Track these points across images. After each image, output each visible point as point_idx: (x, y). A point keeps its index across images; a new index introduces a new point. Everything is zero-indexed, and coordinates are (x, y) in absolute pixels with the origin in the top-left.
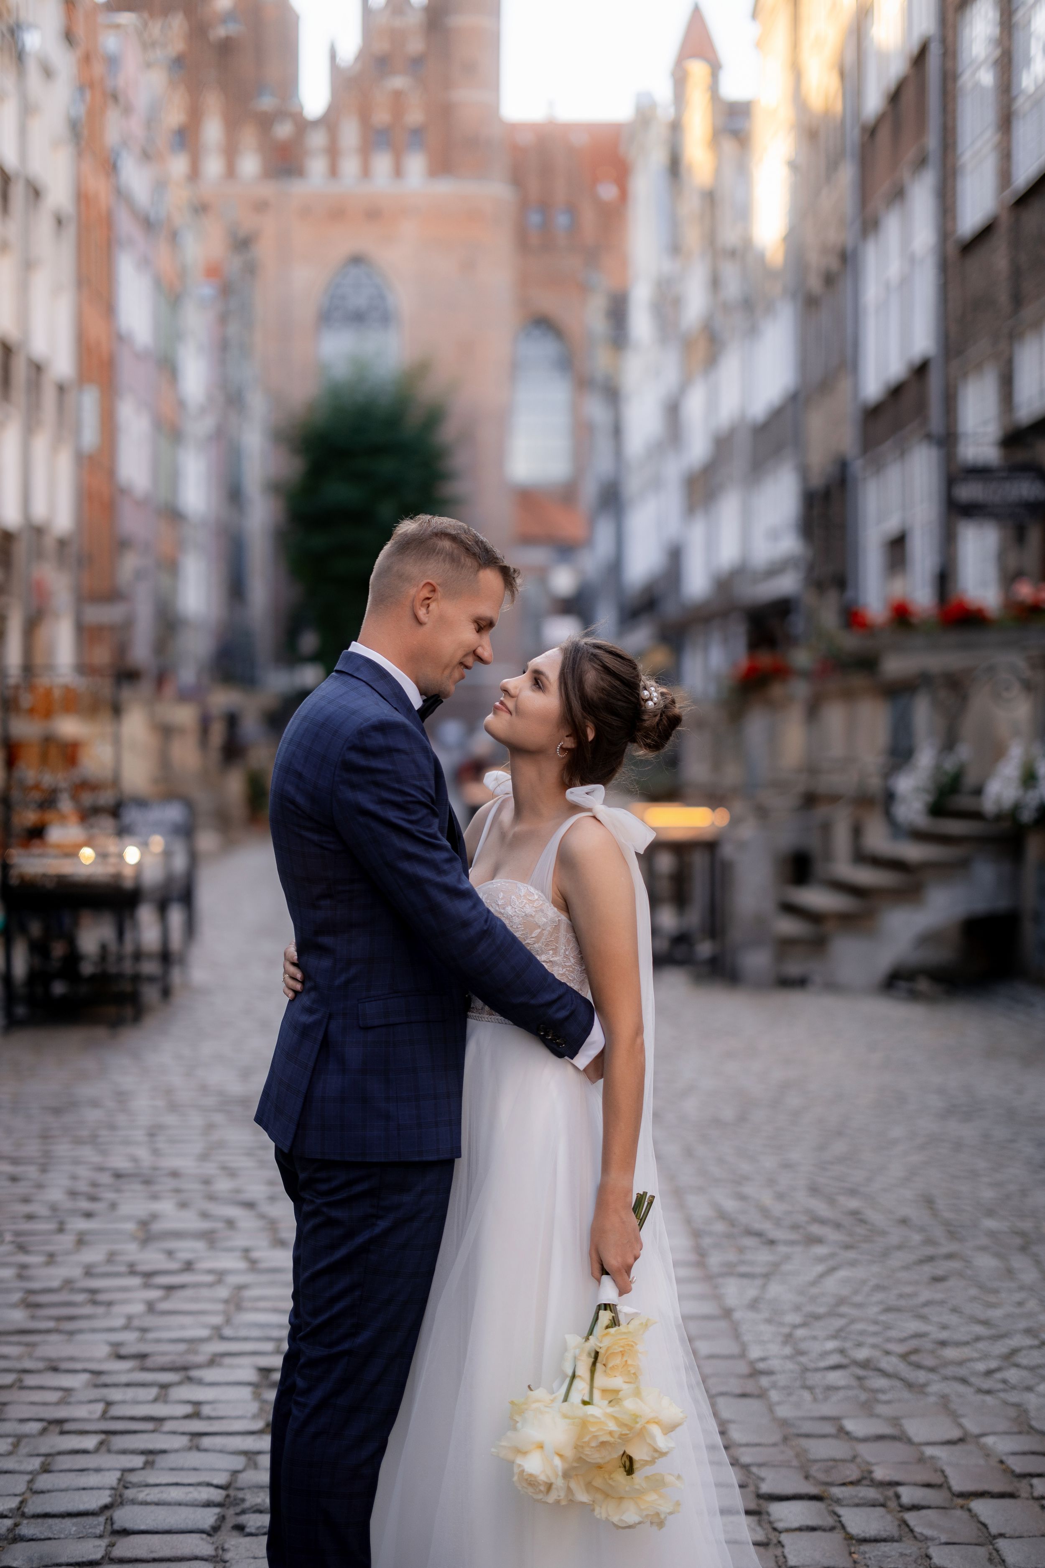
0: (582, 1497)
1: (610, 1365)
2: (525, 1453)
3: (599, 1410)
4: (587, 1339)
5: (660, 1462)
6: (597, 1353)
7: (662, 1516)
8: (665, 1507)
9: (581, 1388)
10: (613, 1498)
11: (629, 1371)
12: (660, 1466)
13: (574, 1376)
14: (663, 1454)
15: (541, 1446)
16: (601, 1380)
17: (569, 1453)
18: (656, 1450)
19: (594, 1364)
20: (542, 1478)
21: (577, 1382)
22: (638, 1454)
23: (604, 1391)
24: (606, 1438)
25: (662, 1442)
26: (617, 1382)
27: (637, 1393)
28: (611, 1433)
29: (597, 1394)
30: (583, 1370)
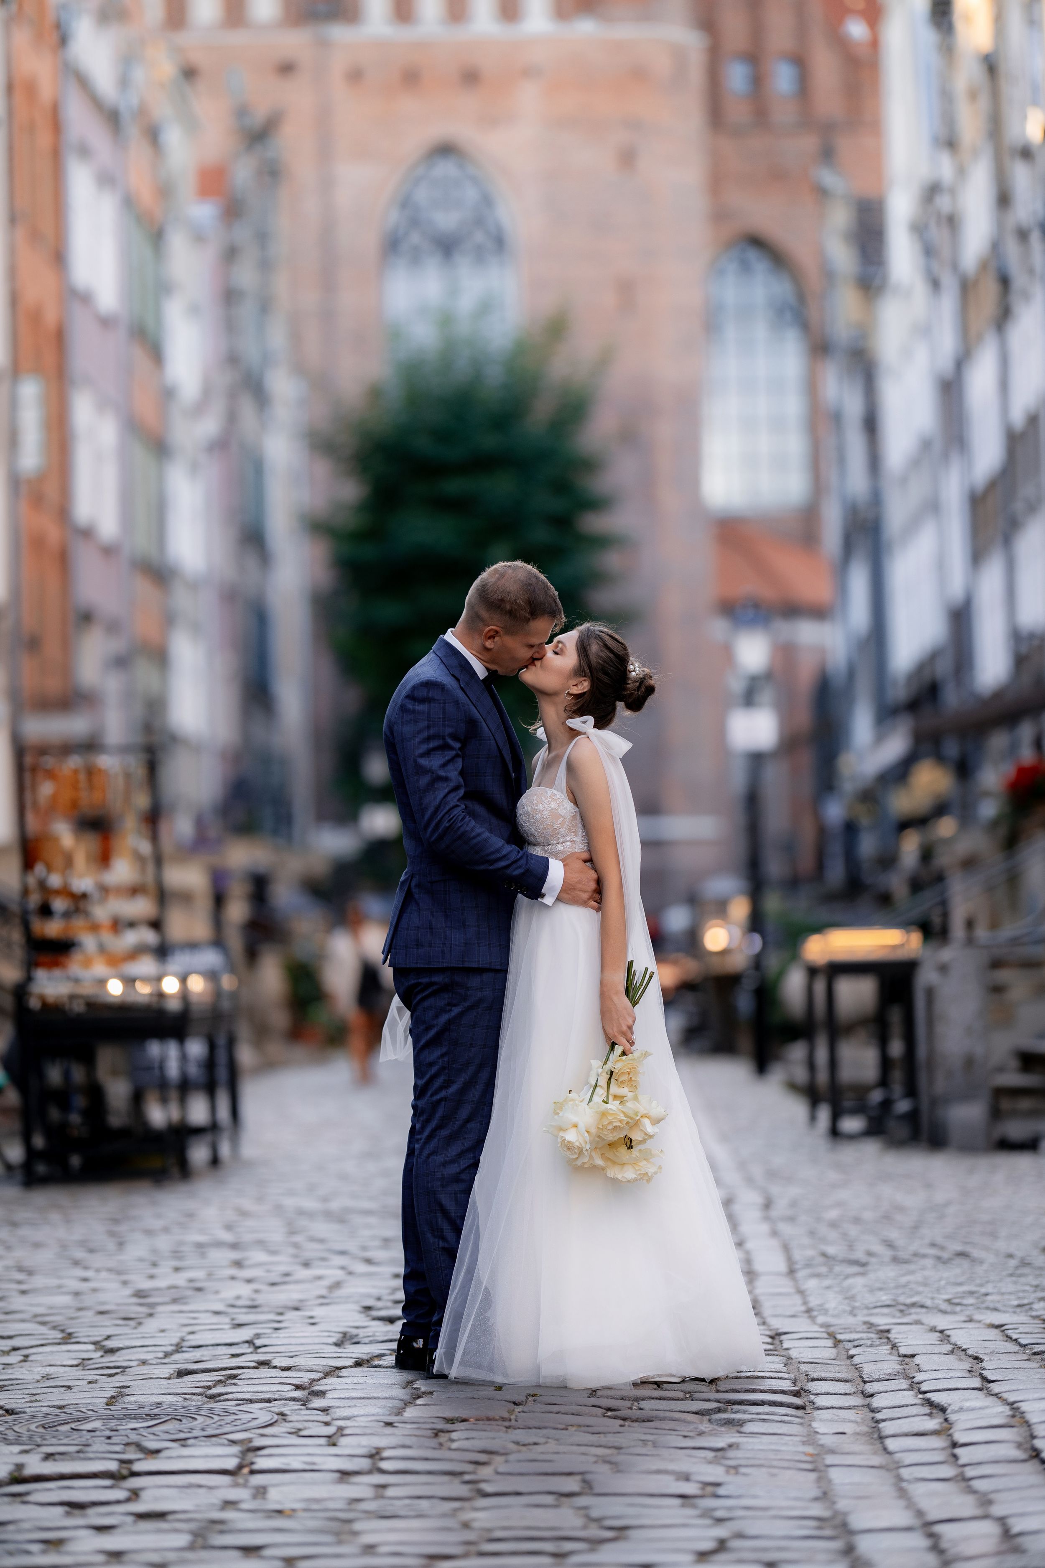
0: (599, 1162)
1: (621, 1080)
2: (565, 1130)
3: (613, 1105)
4: (605, 1063)
5: (649, 1142)
6: (612, 1073)
7: (650, 1175)
8: (651, 1170)
9: (601, 1092)
10: (618, 1164)
11: (632, 1085)
12: (649, 1144)
13: (596, 1085)
14: (651, 1137)
15: (576, 1126)
16: (614, 1089)
17: (593, 1131)
18: (646, 1134)
19: (610, 1079)
20: (577, 1144)
21: (598, 1089)
22: (636, 1136)
23: (616, 1097)
24: (618, 1124)
25: (650, 1128)
26: (624, 1091)
27: (636, 1098)
28: (621, 1121)
29: (611, 1098)
30: (603, 1082)
